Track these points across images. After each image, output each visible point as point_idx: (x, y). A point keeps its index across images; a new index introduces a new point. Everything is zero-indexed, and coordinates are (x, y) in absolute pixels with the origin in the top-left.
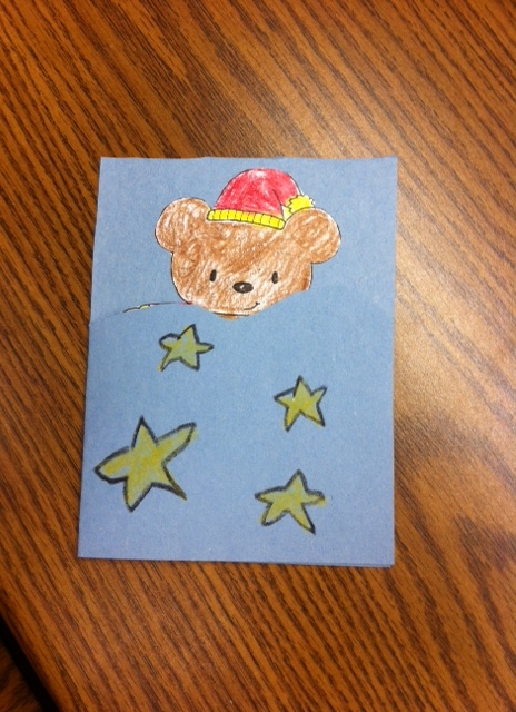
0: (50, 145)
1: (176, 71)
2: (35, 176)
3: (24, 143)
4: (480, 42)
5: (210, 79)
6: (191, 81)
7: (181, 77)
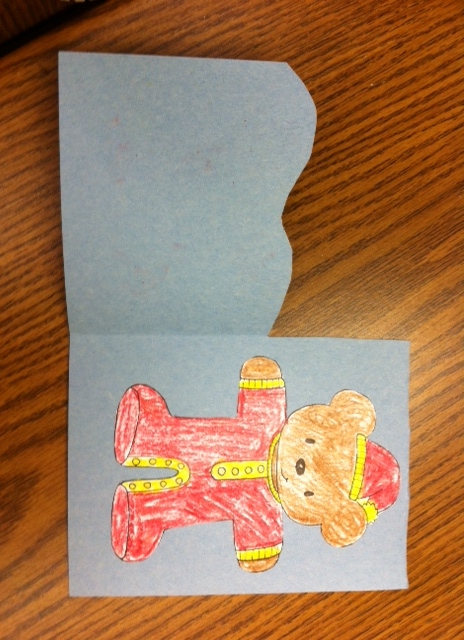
0: (376, 139)
1: (433, 252)
2: (349, 124)
3: (380, 115)
4: (439, 512)
5: (424, 282)
6: (423, 265)
7: (428, 257)
